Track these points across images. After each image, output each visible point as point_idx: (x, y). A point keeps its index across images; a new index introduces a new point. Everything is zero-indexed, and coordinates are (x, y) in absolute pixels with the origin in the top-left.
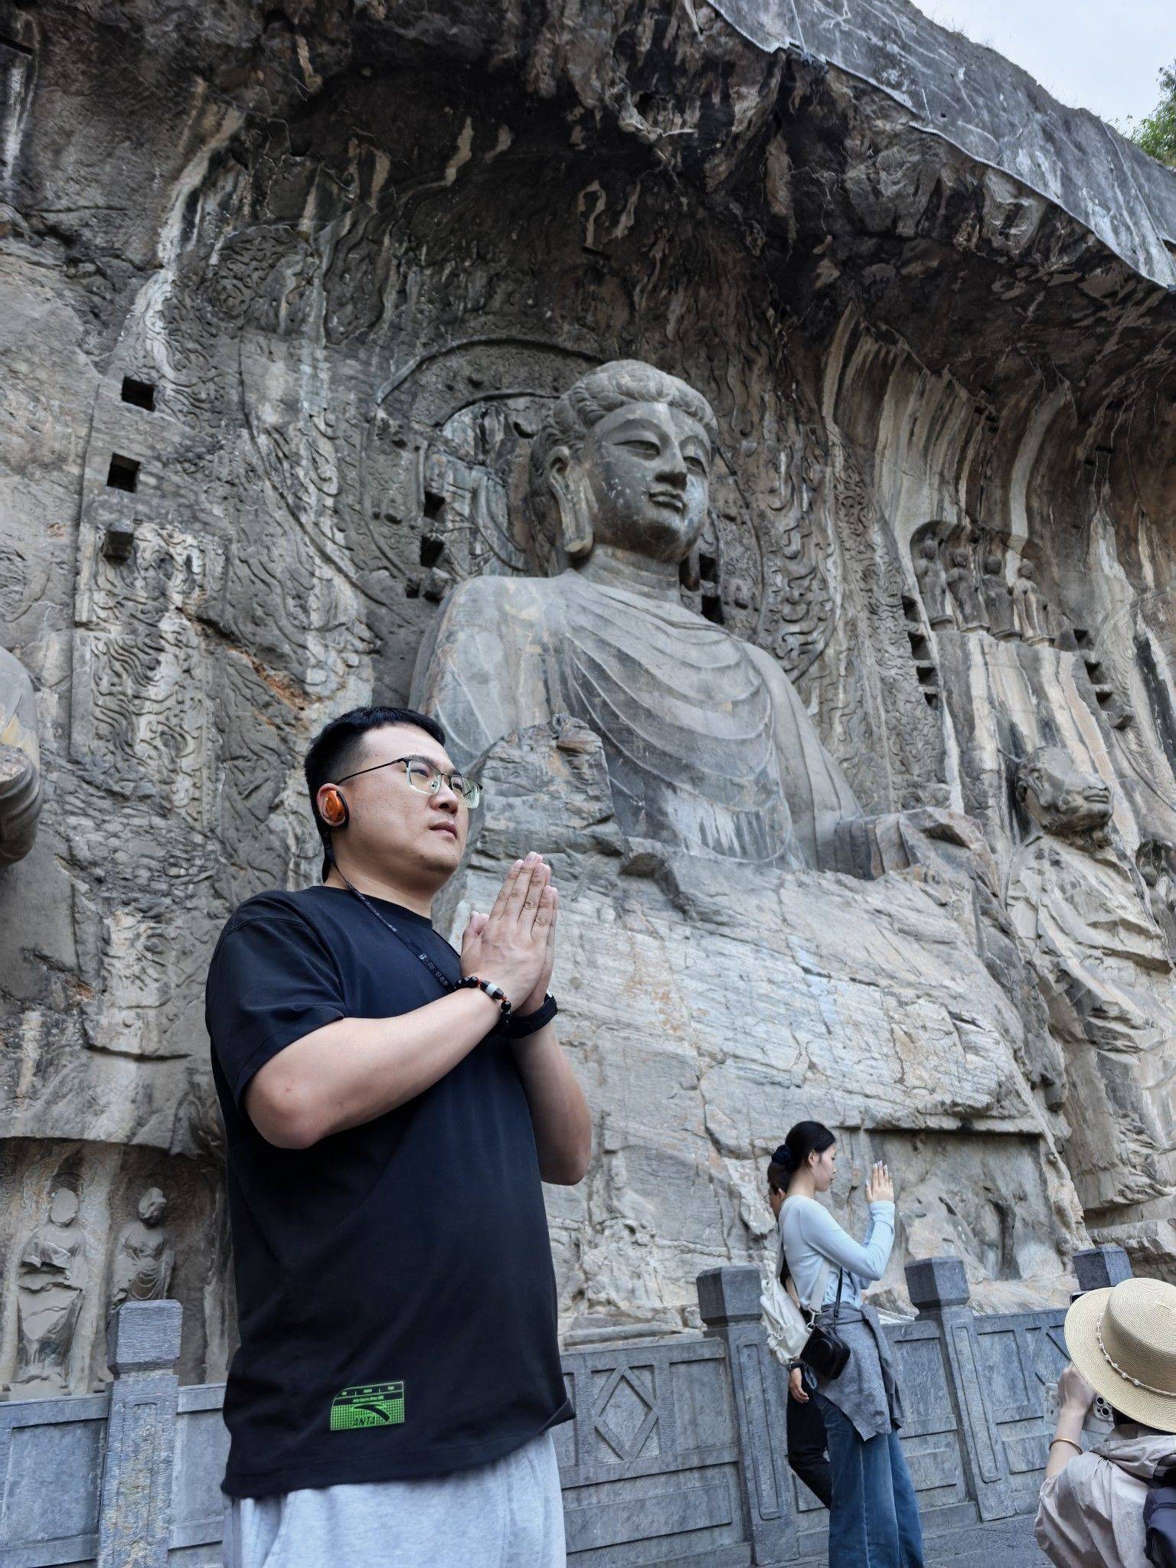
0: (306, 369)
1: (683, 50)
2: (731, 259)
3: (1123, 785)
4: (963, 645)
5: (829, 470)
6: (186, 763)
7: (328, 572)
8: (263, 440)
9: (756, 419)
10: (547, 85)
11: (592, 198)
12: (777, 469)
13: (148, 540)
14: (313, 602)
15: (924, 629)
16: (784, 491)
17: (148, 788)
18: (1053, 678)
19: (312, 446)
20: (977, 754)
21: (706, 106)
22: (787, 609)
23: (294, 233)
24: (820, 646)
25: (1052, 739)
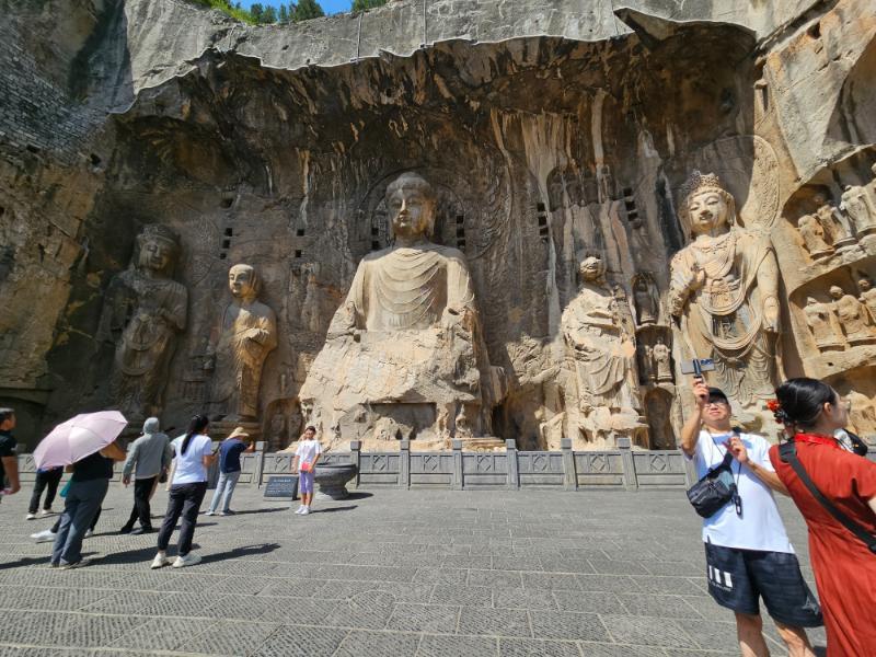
0: (340, 207)
1: (388, 72)
2: (441, 118)
3: (632, 253)
4: (563, 214)
5: (506, 167)
7: (346, 261)
8: (329, 233)
9: (474, 161)
11: (392, 124)
12: (485, 175)
14: (341, 270)
15: (548, 214)
16: (489, 182)
17: (305, 325)
18: (606, 215)
19: (341, 229)
20: (563, 256)
22: (487, 225)
23: (332, 173)
24: (499, 234)
25: (599, 241)
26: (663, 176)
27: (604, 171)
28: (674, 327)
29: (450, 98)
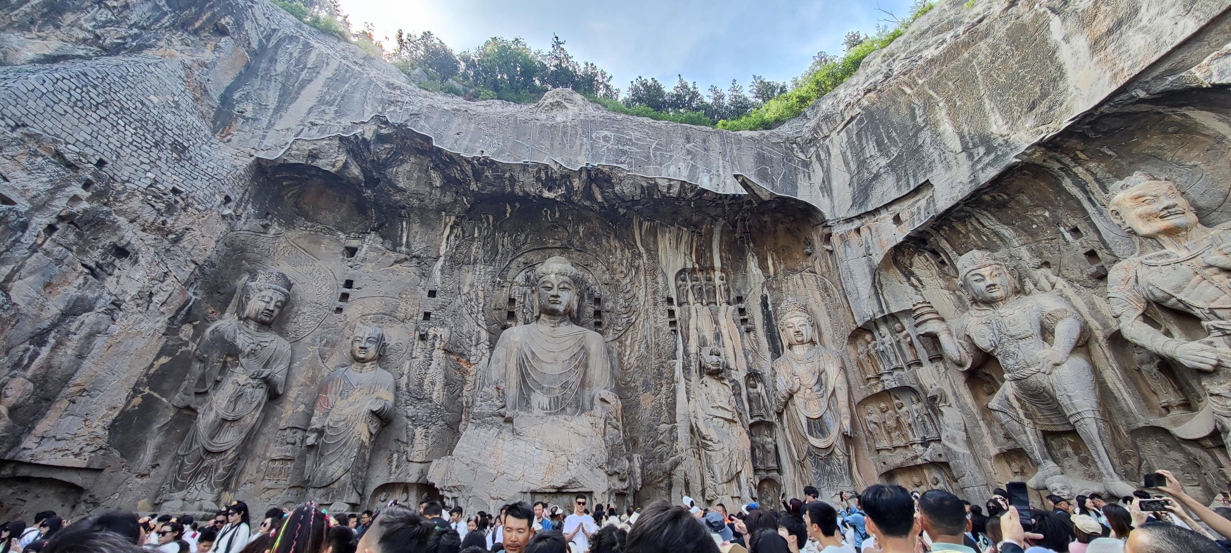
0: (477, 272)
1: (554, 176)
2: (592, 214)
3: (744, 353)
4: (689, 310)
5: (641, 262)
6: (436, 389)
7: (479, 329)
8: (463, 297)
9: (614, 251)
10: (521, 194)
11: (546, 211)
12: (622, 264)
13: (431, 332)
14: (473, 339)
15: (675, 307)
16: (626, 271)
17: (427, 396)
18: (724, 316)
19: (477, 295)
20: (689, 348)
21: (566, 185)
22: (623, 310)
23: (474, 239)
24: (634, 320)
25: (719, 339)
26: (766, 291)
27: (722, 279)
28: (778, 424)
29: (602, 203)
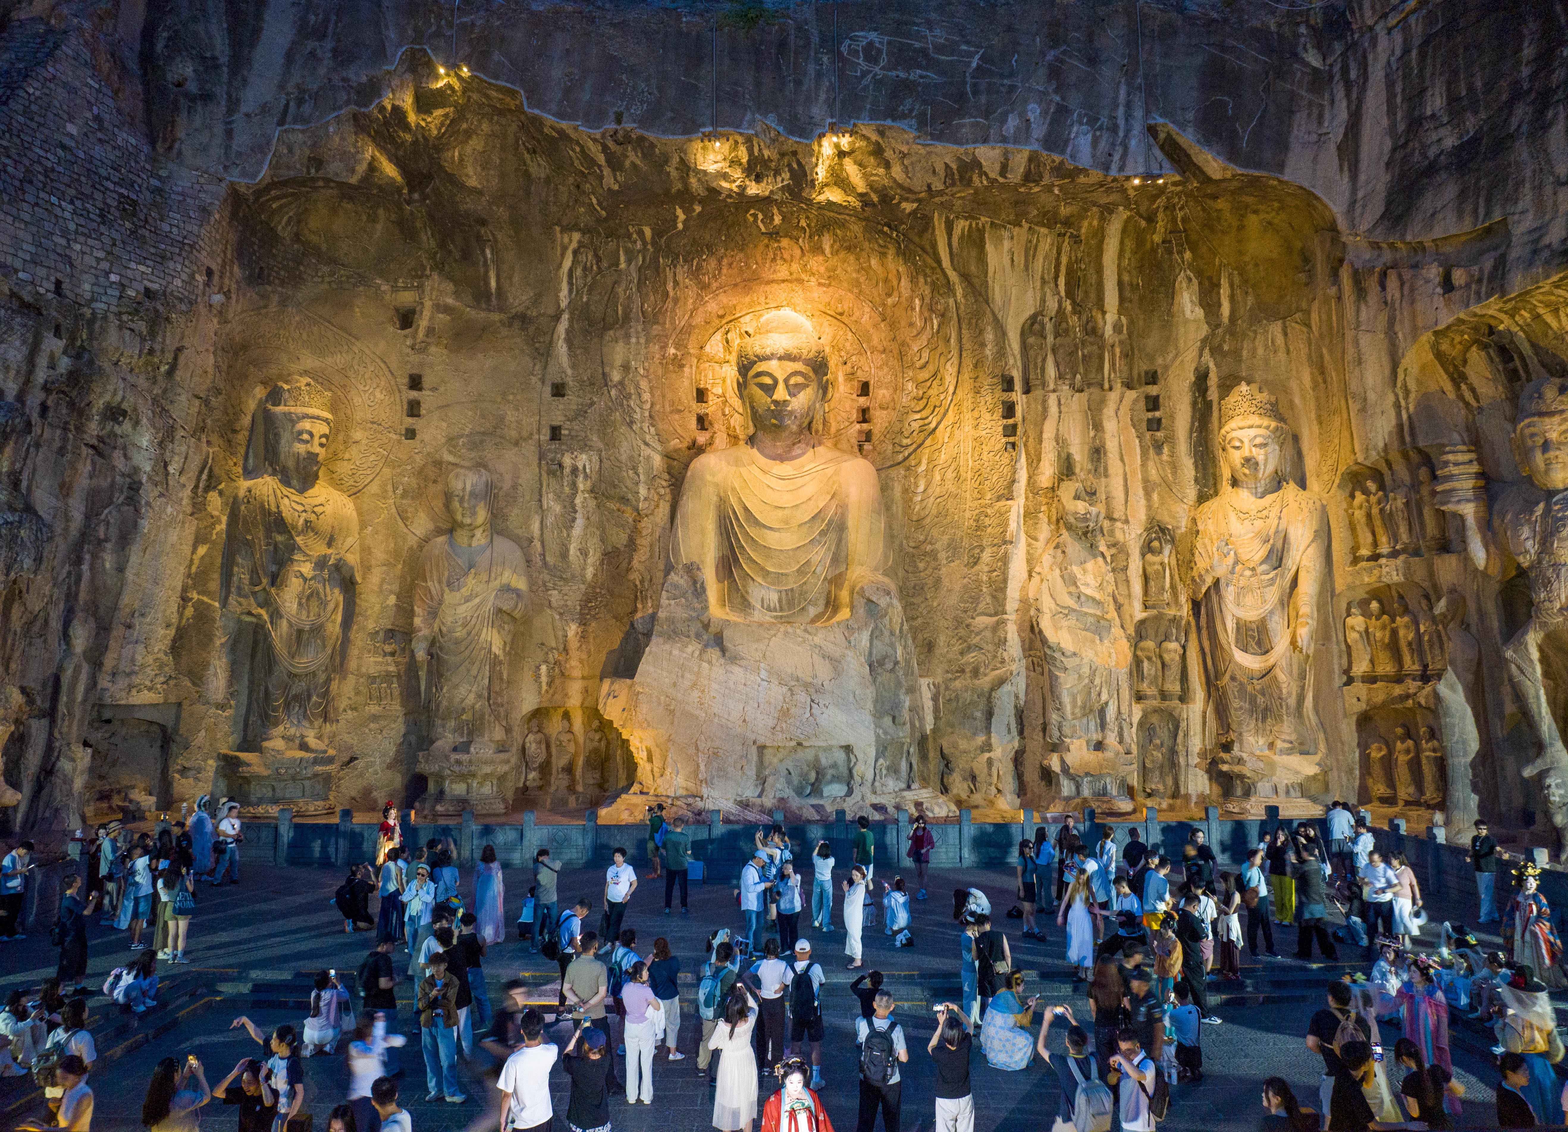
0: (634, 340)
1: (766, 153)
3: (1145, 489)
4: (1044, 401)
6: (589, 561)
7: (648, 451)
9: (895, 283)
10: (702, 191)
12: (913, 309)
13: (567, 461)
14: (641, 469)
15: (1017, 396)
16: (919, 323)
17: (576, 574)
18: (1113, 414)
19: (637, 387)
20: (1039, 478)
21: (791, 170)
23: (618, 270)
24: (933, 425)
25: (1099, 460)
26: (1207, 358)
27: (1117, 328)
28: (1192, 620)
29: (867, 194)
